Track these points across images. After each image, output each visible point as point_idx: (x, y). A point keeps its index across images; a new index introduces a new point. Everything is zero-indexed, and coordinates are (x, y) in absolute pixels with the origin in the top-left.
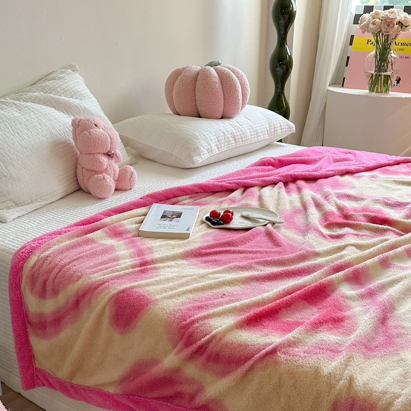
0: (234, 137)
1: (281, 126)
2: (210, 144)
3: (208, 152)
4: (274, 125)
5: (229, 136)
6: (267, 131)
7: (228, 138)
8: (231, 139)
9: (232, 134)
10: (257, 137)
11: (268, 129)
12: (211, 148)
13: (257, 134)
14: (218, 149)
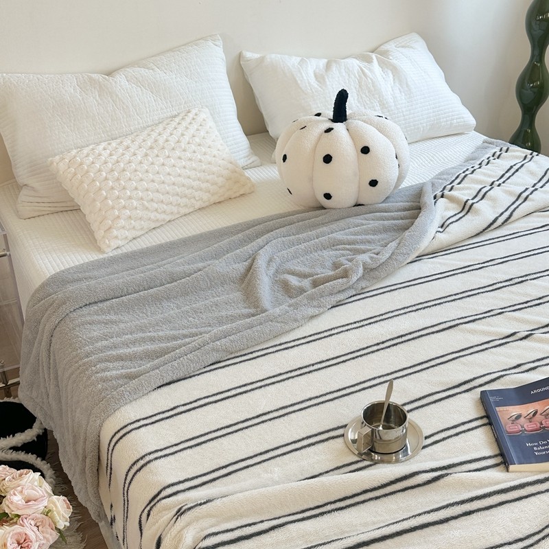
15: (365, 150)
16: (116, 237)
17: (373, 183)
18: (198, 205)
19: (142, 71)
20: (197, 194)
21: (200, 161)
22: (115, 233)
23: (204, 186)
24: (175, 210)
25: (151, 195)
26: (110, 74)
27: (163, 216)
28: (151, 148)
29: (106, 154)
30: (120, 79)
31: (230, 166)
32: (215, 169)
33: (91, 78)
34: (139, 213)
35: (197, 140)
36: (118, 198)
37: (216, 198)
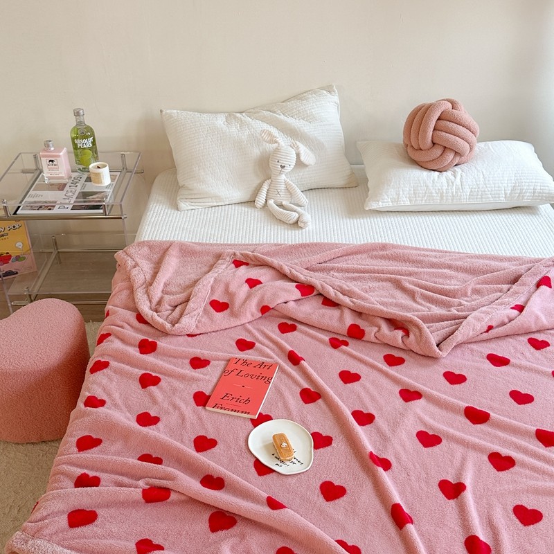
0: (442, 194)
1: (534, 193)
2: (399, 194)
3: (392, 202)
4: (521, 190)
5: (434, 191)
6: (506, 194)
7: (431, 193)
8: (436, 195)
9: (439, 189)
10: (482, 198)
11: (509, 192)
12: (398, 198)
13: (482, 195)
14: (410, 201)
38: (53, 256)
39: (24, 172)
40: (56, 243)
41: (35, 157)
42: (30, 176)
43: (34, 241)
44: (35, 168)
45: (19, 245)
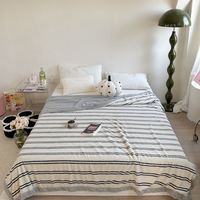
15: (109, 86)
16: (66, 93)
17: (109, 92)
18: (84, 91)
19: (84, 68)
20: (83, 89)
21: (86, 84)
22: (66, 92)
23: (85, 88)
24: (79, 91)
25: (74, 87)
26: (79, 68)
27: (76, 92)
28: (78, 80)
29: (70, 80)
30: (80, 69)
31: (92, 86)
32: (88, 86)
33: (75, 68)
34: (71, 90)
35: (87, 80)
36: (68, 87)
37: (88, 91)
38: (30, 105)
39: (25, 83)
40: (31, 101)
41: (28, 79)
42: (26, 84)
43: (26, 101)
44: (28, 82)
45: (22, 101)
